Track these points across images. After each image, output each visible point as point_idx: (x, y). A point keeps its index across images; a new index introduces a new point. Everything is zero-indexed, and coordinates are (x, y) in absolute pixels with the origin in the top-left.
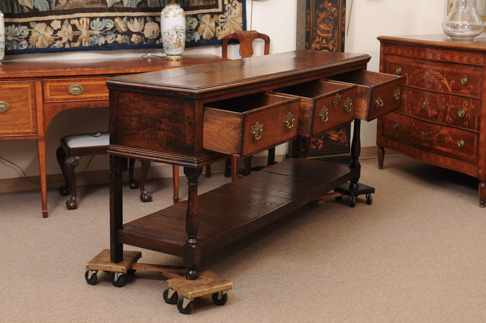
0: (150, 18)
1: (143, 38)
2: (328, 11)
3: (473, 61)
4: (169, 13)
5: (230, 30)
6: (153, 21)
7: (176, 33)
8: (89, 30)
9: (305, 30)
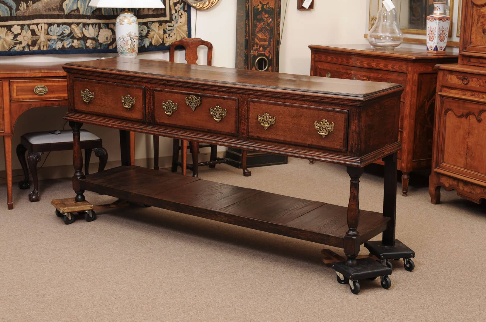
0: (104, 24)
1: (97, 43)
2: (265, 22)
3: (397, 68)
4: (124, 20)
5: (176, 37)
6: (107, 28)
7: (130, 39)
8: (47, 35)
9: (245, 38)
